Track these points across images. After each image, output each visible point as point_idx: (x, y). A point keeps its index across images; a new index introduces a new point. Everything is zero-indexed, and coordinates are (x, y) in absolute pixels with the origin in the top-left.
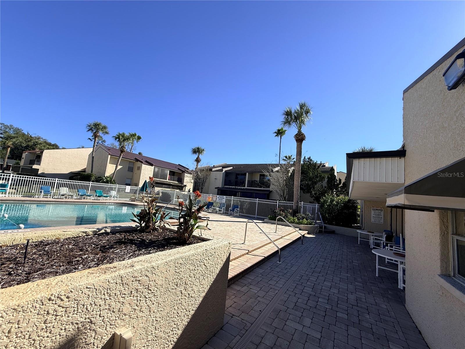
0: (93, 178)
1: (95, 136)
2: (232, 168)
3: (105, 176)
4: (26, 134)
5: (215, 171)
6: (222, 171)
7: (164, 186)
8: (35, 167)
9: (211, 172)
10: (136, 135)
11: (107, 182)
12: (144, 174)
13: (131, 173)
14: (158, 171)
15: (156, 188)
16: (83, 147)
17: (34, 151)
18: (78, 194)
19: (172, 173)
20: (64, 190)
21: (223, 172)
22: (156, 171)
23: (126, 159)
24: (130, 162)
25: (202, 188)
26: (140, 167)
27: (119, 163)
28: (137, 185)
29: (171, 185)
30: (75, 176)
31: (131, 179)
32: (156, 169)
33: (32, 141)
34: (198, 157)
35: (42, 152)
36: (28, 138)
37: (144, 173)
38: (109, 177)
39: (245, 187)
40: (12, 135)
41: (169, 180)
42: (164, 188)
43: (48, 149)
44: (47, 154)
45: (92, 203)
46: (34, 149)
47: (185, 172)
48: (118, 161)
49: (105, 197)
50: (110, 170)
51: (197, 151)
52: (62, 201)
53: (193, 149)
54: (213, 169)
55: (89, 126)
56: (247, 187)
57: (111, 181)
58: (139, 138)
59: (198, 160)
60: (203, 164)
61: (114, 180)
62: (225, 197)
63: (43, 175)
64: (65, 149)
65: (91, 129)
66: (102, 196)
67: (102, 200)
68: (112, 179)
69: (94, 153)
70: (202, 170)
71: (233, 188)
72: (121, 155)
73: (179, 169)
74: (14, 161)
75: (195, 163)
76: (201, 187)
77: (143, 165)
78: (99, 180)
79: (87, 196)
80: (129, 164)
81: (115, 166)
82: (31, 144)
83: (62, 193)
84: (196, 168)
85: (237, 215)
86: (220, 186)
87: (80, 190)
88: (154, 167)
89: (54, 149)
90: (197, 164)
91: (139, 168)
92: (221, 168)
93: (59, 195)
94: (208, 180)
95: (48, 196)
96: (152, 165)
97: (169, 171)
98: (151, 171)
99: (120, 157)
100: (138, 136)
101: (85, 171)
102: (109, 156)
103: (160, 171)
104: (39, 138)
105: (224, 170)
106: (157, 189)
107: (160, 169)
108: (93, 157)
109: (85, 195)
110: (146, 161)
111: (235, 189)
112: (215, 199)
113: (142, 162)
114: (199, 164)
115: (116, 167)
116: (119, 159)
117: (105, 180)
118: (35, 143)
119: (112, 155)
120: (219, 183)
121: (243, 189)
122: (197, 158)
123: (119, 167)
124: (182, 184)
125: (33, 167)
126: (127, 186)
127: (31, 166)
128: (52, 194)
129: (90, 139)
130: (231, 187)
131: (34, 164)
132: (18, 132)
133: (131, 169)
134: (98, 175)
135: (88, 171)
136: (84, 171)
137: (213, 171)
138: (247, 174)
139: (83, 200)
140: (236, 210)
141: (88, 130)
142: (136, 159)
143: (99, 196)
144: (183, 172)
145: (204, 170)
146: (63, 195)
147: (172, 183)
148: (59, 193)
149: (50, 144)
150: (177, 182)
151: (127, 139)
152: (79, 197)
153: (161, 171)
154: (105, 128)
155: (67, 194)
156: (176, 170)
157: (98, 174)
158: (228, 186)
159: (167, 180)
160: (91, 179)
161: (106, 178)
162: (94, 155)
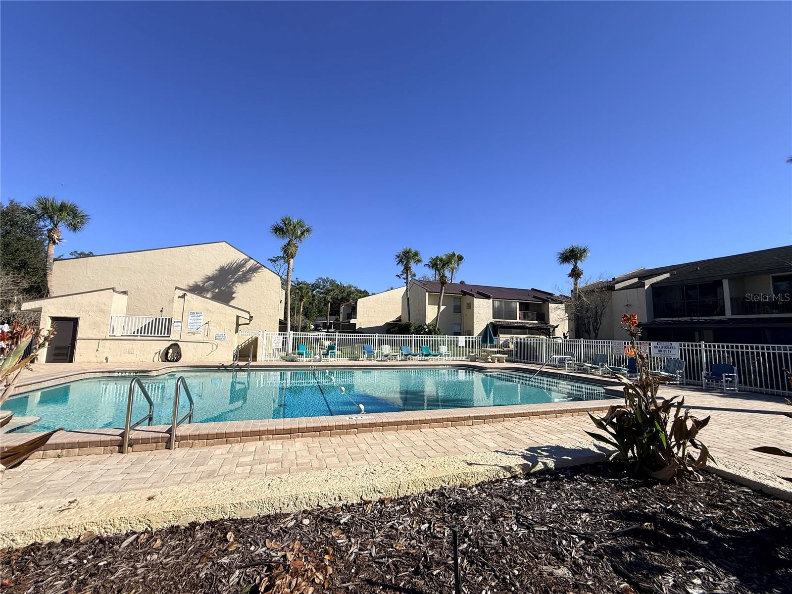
0: (412, 329)
1: (407, 269)
2: (667, 275)
3: (426, 324)
4: (340, 284)
5: (623, 289)
6: (644, 287)
7: (514, 330)
8: (352, 321)
9: (613, 292)
10: (454, 254)
11: (430, 333)
12: (478, 315)
13: (458, 315)
14: (500, 307)
15: (501, 335)
16: (392, 289)
17: (348, 303)
18: (402, 353)
19: (524, 307)
20: (386, 349)
21: (646, 287)
22: (497, 306)
23: (449, 293)
24: (454, 298)
25: (596, 329)
26: (470, 303)
27: (441, 302)
28: (470, 333)
29: (527, 328)
30: (392, 328)
31: (460, 324)
32: (497, 303)
33: (346, 292)
34: (575, 266)
35: (356, 303)
36: (342, 289)
37: (478, 313)
38: (432, 325)
39: (724, 314)
40: (330, 288)
41: (520, 319)
42: (514, 334)
43: (361, 297)
44: (361, 303)
45: (421, 367)
46: (348, 301)
47: (548, 301)
48: (440, 298)
49: (434, 356)
50: (431, 313)
51: (571, 256)
52: (386, 364)
53: (562, 254)
54: (616, 285)
55: (399, 257)
56: (733, 314)
57: (434, 330)
58: (460, 258)
59: (575, 274)
60: (590, 278)
61: (438, 329)
62: (675, 344)
63: (361, 331)
64: (374, 294)
65: (400, 261)
66: (430, 355)
67: (431, 361)
68: (435, 327)
69: (408, 293)
70: (590, 291)
71: (686, 322)
72: (442, 289)
73: (534, 297)
74: (334, 318)
75: (572, 280)
76: (593, 326)
77: (475, 299)
78: (420, 330)
79: (413, 355)
80: (454, 301)
81: (437, 306)
82: (345, 295)
83: (385, 353)
84: (575, 289)
85: (734, 390)
86: (645, 320)
87: (403, 348)
88: (492, 299)
89: (365, 296)
90: (576, 280)
91: (470, 306)
92: (636, 280)
93: (382, 355)
94: (607, 310)
95: (371, 358)
96: (488, 297)
97: (518, 303)
98: (488, 307)
99: (441, 293)
100: (458, 256)
101: (401, 320)
102: (427, 294)
103: (503, 306)
104: (350, 287)
105: (648, 283)
106: (503, 338)
107: (503, 303)
108: (408, 299)
109: (410, 354)
110: (478, 293)
111: (692, 322)
112: (648, 351)
113: (473, 296)
114: (579, 280)
115: (439, 308)
116: (441, 296)
117: (427, 330)
118: (349, 293)
119: (430, 292)
120: (641, 315)
121: (720, 321)
122: (573, 270)
123: (442, 308)
124: (545, 323)
125: (351, 322)
126: (459, 337)
127: (348, 320)
128: (375, 355)
129: (398, 276)
130: (676, 319)
131: (351, 319)
132: (333, 282)
133: (458, 309)
134: (417, 324)
135: (405, 320)
136: (399, 319)
137: (617, 290)
138: (726, 283)
139: (409, 363)
140: (726, 376)
141: (398, 264)
142: (462, 291)
143: (426, 355)
144: (545, 301)
145: (593, 291)
146: (386, 356)
147: (527, 323)
148: (382, 353)
149: (360, 292)
150: (537, 322)
151: (447, 263)
152: (402, 358)
153: (505, 304)
154: (416, 254)
155: (391, 354)
156: (530, 300)
157: (417, 322)
158: (666, 319)
159: (516, 319)
160: (411, 330)
161: (428, 327)
162: (408, 296)
